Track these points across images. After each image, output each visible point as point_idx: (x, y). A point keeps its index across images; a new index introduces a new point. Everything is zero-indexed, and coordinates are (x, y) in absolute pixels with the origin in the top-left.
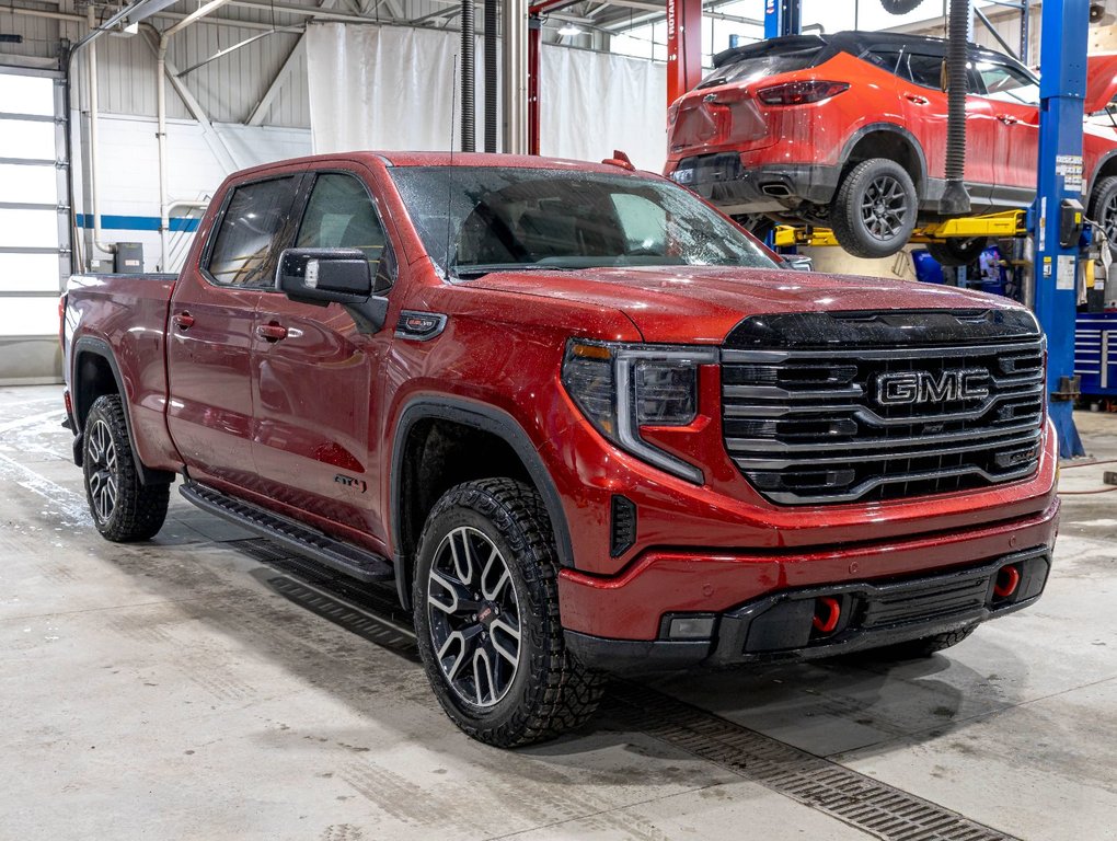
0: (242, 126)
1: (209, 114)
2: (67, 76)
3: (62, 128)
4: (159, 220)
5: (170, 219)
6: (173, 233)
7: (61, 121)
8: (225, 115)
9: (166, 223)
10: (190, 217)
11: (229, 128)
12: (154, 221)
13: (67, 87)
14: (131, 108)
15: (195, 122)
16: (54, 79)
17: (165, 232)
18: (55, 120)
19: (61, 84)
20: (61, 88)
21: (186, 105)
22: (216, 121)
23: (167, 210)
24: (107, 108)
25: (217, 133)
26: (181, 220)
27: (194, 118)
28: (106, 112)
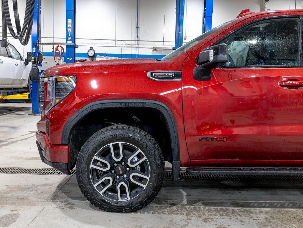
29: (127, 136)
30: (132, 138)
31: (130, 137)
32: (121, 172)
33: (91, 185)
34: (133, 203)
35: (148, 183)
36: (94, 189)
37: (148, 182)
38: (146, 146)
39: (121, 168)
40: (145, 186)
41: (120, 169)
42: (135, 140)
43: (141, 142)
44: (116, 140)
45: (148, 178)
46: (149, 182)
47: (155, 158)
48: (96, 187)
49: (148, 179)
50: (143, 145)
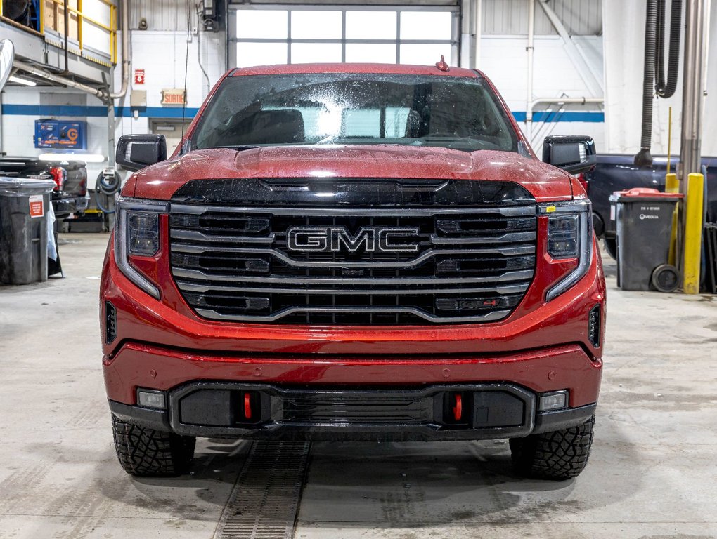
0: (595, 37)
1: (571, 29)
2: (461, 10)
3: (455, 47)
4: (525, 114)
5: (534, 113)
6: (534, 123)
7: (455, 42)
8: (584, 29)
9: (529, 116)
10: (549, 111)
11: (584, 39)
12: (521, 115)
13: (461, 17)
14: (510, 29)
15: (557, 36)
16: (452, 12)
17: (529, 123)
18: (452, 42)
19: (456, 16)
20: (457, 19)
21: (552, 24)
22: (576, 34)
23: (531, 105)
24: (491, 31)
25: (574, 44)
26: (542, 113)
27: (558, 34)
28: (490, 34)
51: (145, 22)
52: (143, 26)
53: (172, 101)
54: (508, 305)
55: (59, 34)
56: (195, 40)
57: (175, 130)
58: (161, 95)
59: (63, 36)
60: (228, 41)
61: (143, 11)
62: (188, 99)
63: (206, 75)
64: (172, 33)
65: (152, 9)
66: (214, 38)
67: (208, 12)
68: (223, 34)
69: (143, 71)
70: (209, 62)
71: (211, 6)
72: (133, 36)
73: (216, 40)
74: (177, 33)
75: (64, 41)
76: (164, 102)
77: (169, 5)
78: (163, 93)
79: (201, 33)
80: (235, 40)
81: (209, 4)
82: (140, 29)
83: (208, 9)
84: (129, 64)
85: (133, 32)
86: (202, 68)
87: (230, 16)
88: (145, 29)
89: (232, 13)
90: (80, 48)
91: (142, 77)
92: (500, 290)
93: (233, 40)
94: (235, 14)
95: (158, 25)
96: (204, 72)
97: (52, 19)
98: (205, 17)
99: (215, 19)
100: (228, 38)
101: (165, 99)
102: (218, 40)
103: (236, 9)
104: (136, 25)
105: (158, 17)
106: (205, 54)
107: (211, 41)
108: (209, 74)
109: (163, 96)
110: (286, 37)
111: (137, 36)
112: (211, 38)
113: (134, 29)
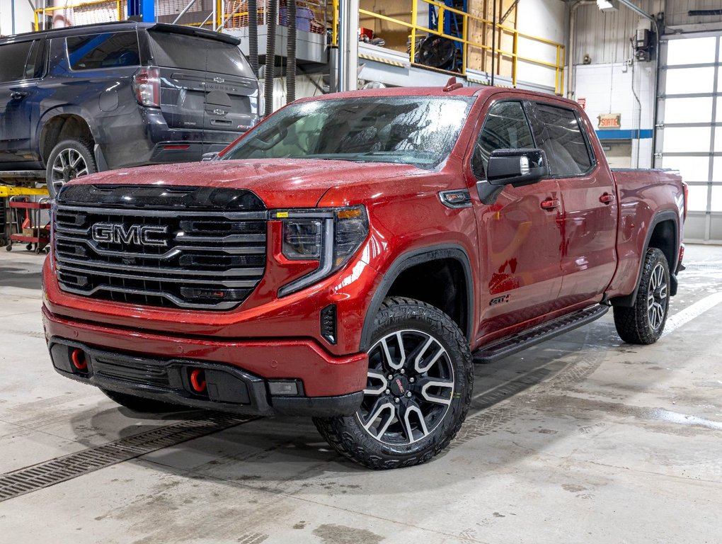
29: (410, 317)
30: (417, 317)
31: (414, 317)
32: (401, 388)
33: (360, 427)
34: (436, 439)
35: (454, 395)
36: (367, 435)
37: (452, 393)
38: (442, 327)
39: (401, 381)
40: (448, 402)
41: (399, 383)
42: (423, 321)
43: (434, 323)
44: (391, 328)
45: (451, 385)
46: (455, 391)
47: (459, 345)
48: (369, 429)
49: (451, 388)
50: (437, 326)
51: (588, 57)
52: (587, 61)
53: (607, 124)
54: (234, 297)
55: (487, 73)
56: (630, 69)
57: (611, 149)
58: (598, 120)
59: (490, 74)
60: (658, 69)
61: (588, 47)
62: (622, 122)
63: (638, 101)
64: (611, 65)
65: (596, 45)
66: (646, 67)
67: (640, 45)
68: (655, 63)
69: (584, 99)
70: (642, 88)
71: (643, 39)
72: (577, 70)
73: (649, 69)
74: (614, 64)
75: (490, 79)
76: (600, 126)
77: (610, 41)
78: (599, 118)
79: (636, 63)
80: (666, 67)
81: (641, 37)
82: (585, 64)
83: (641, 41)
84: (572, 94)
85: (578, 67)
86: (635, 95)
87: (662, 46)
88: (589, 63)
89: (663, 43)
90: (513, 83)
91: (584, 105)
92: (224, 283)
93: (663, 68)
94: (667, 44)
95: (600, 60)
96: (637, 98)
97: (481, 61)
98: (638, 49)
99: (646, 50)
100: (658, 66)
101: (601, 123)
102: (650, 68)
103: (667, 40)
104: (581, 61)
105: (600, 52)
106: (639, 82)
107: (644, 70)
108: (641, 99)
109: (600, 121)
110: (713, 61)
111: (582, 70)
112: (644, 67)
113: (578, 64)
